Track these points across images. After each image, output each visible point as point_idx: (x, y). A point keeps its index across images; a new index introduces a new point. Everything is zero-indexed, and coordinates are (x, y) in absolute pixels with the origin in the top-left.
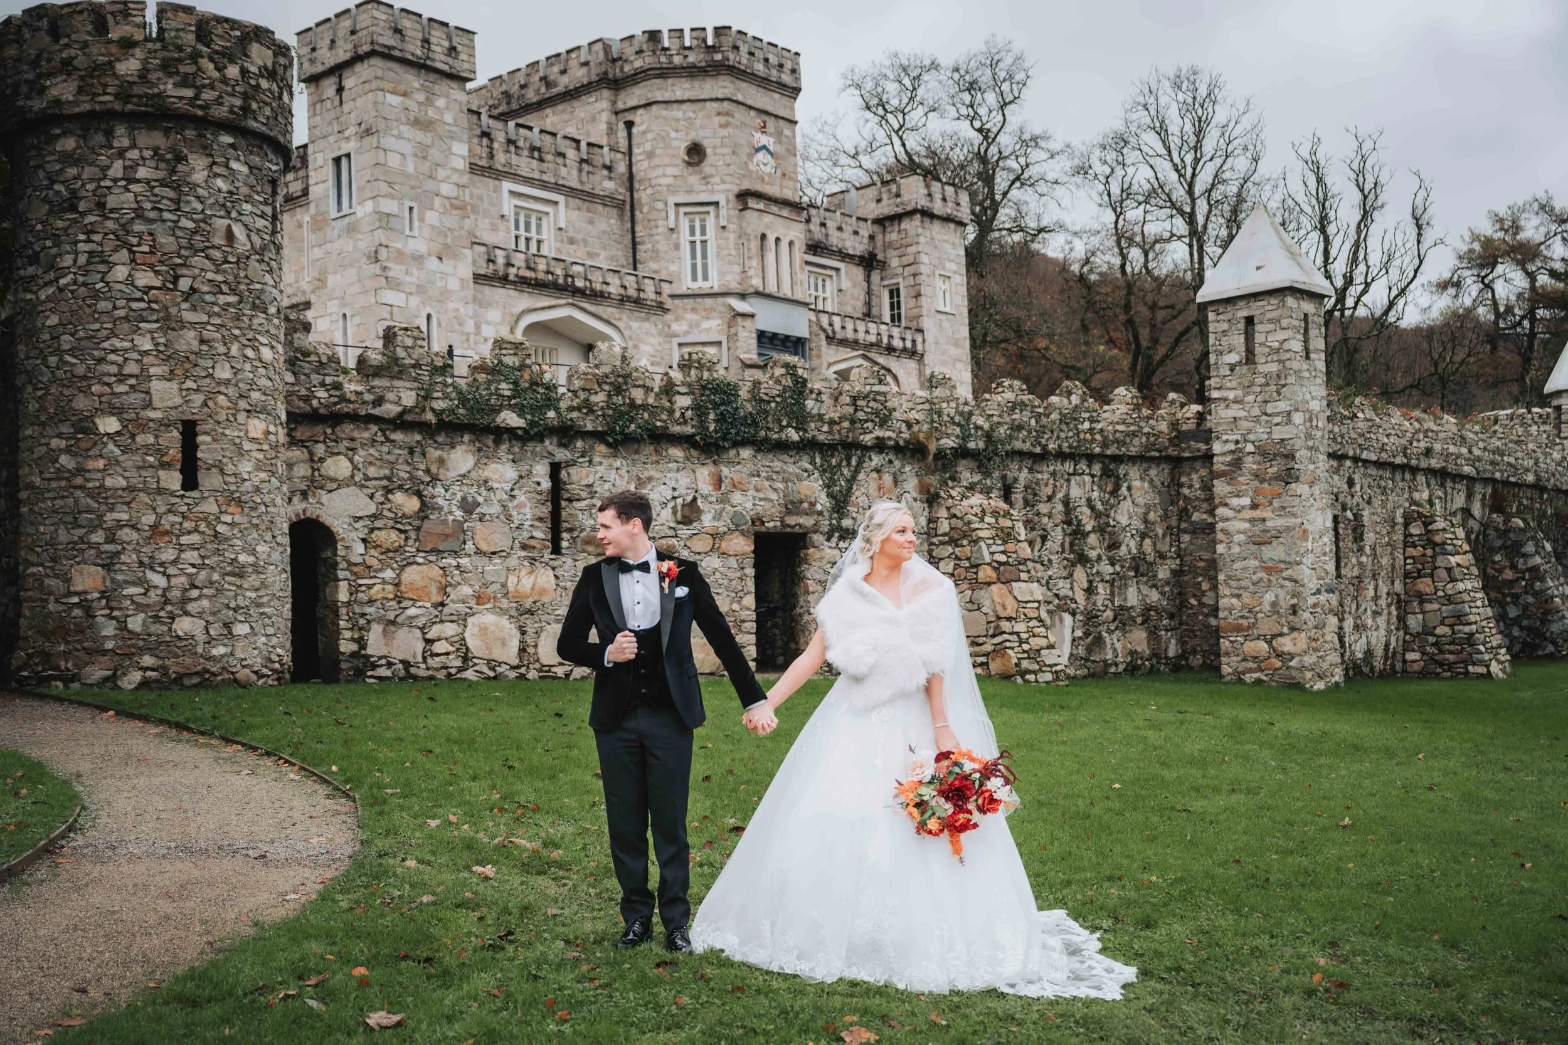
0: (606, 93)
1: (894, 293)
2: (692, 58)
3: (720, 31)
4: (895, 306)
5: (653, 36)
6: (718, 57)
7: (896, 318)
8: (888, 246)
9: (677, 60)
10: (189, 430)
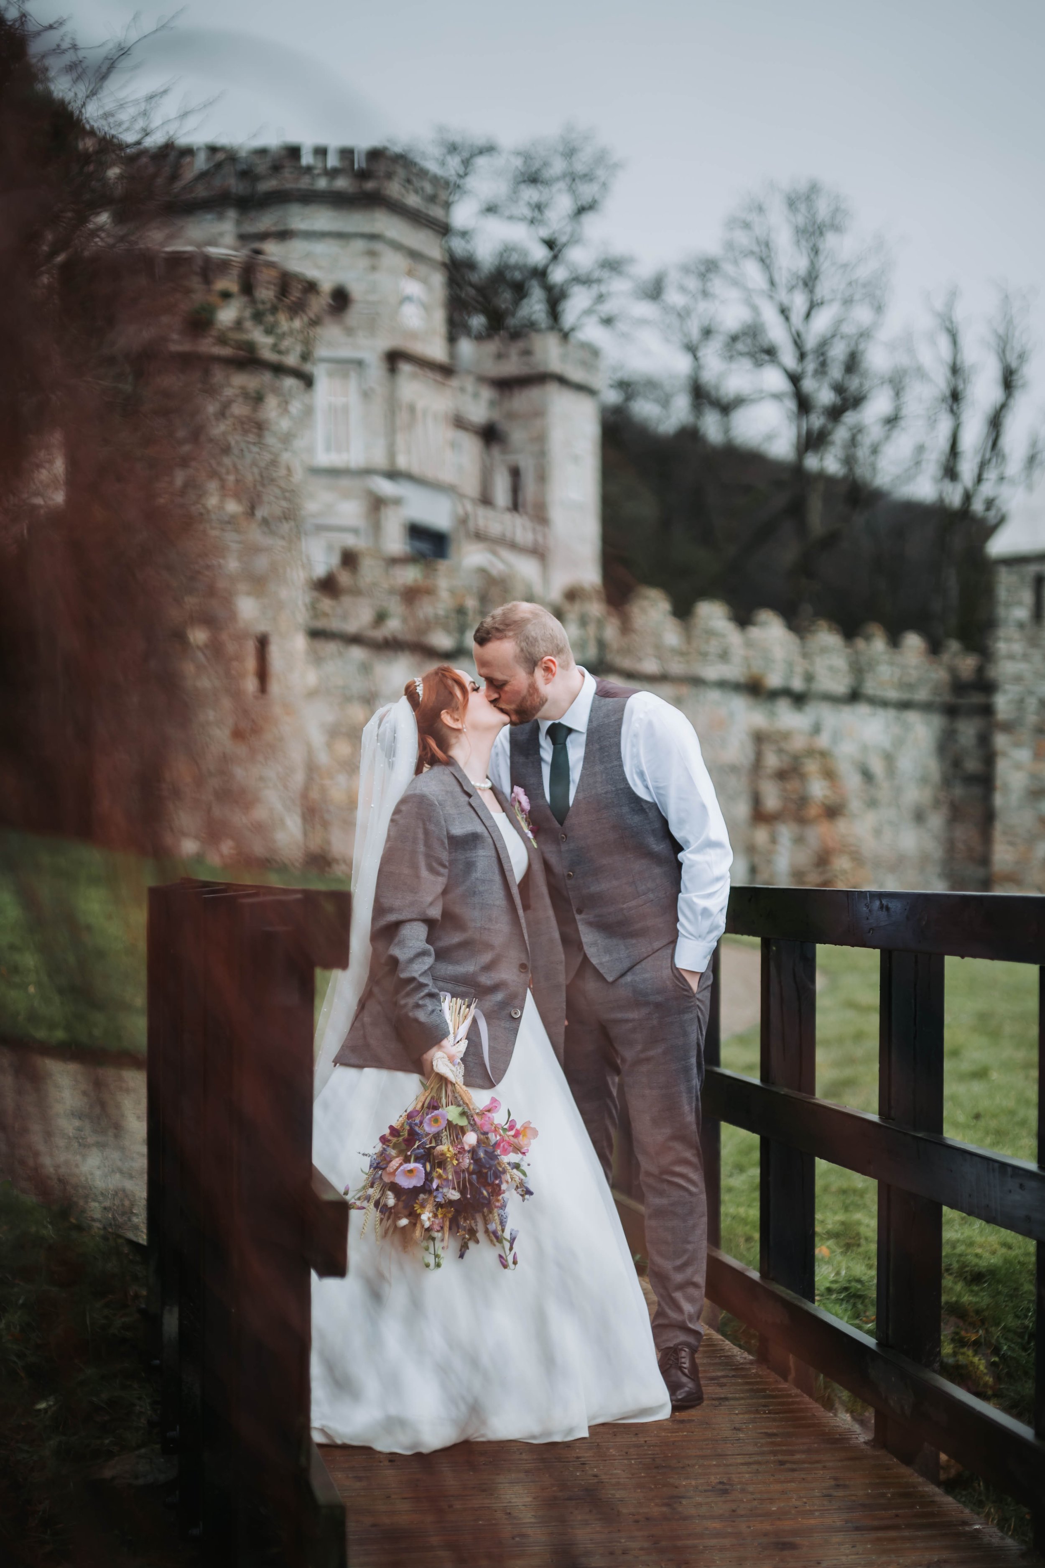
0: (232, 214)
1: (515, 473)
2: (342, 183)
3: (375, 155)
4: (516, 489)
5: (294, 152)
6: (370, 185)
7: (515, 506)
8: (511, 416)
9: (322, 183)
10: (263, 643)
